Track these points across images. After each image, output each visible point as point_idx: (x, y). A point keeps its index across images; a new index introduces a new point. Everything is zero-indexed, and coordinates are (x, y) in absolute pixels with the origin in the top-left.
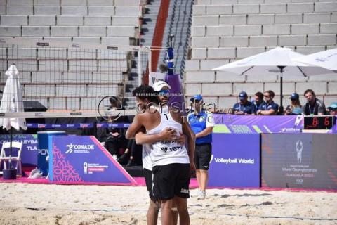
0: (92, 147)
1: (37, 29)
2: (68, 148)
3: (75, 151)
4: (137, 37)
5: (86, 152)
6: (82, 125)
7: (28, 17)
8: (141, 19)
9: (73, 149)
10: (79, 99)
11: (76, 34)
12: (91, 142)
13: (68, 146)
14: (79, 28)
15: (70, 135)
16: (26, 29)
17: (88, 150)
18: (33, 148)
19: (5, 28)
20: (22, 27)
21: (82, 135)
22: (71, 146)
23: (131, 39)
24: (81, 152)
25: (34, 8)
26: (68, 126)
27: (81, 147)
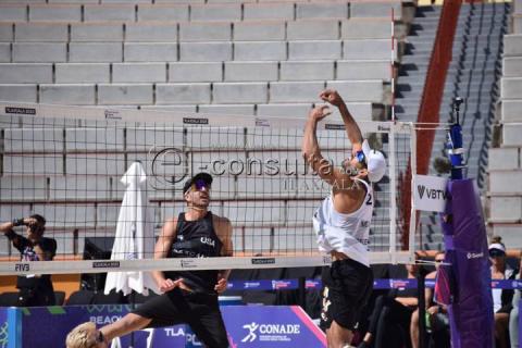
0: (295, 329)
1: (184, 89)
2: (247, 331)
3: (262, 338)
4: (388, 102)
5: (285, 339)
6: (276, 284)
7: (168, 66)
8: (396, 65)
9: (257, 332)
10: (268, 231)
11: (264, 96)
12: (295, 320)
13: (245, 327)
14: (269, 86)
15: (250, 305)
16: (163, 88)
17: (288, 336)
18: (176, 332)
19: (121, 88)
20: (154, 87)
21: (276, 304)
22: (252, 327)
23: (375, 106)
24: (274, 338)
25: (178, 47)
26: (247, 285)
27: (274, 328)
